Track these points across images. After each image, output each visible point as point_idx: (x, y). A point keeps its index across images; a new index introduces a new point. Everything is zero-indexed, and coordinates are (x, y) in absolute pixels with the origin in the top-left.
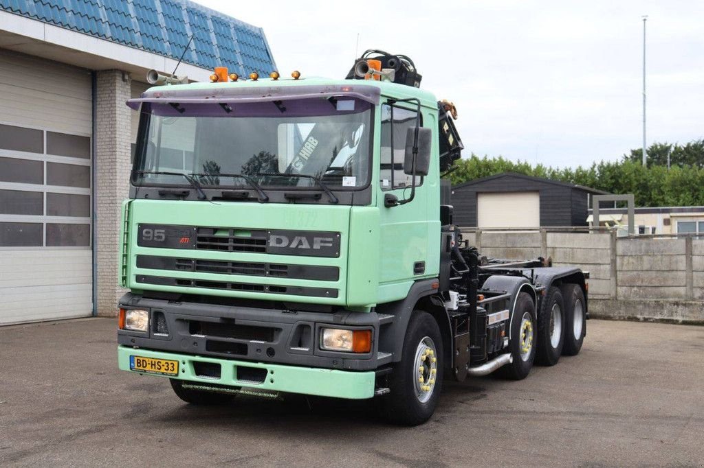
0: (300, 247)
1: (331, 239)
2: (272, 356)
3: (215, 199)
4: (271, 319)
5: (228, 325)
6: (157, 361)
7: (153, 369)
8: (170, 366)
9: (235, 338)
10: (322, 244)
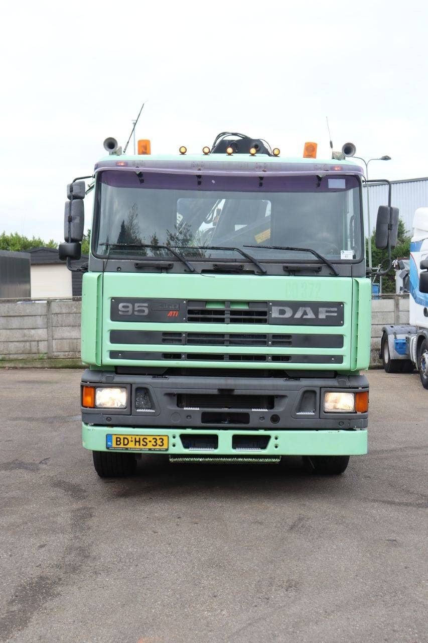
0: (305, 317)
1: (336, 309)
2: (276, 423)
3: (204, 272)
4: (275, 388)
5: (226, 396)
6: (142, 438)
7: (137, 446)
8: (159, 442)
9: (229, 408)
10: (328, 314)
